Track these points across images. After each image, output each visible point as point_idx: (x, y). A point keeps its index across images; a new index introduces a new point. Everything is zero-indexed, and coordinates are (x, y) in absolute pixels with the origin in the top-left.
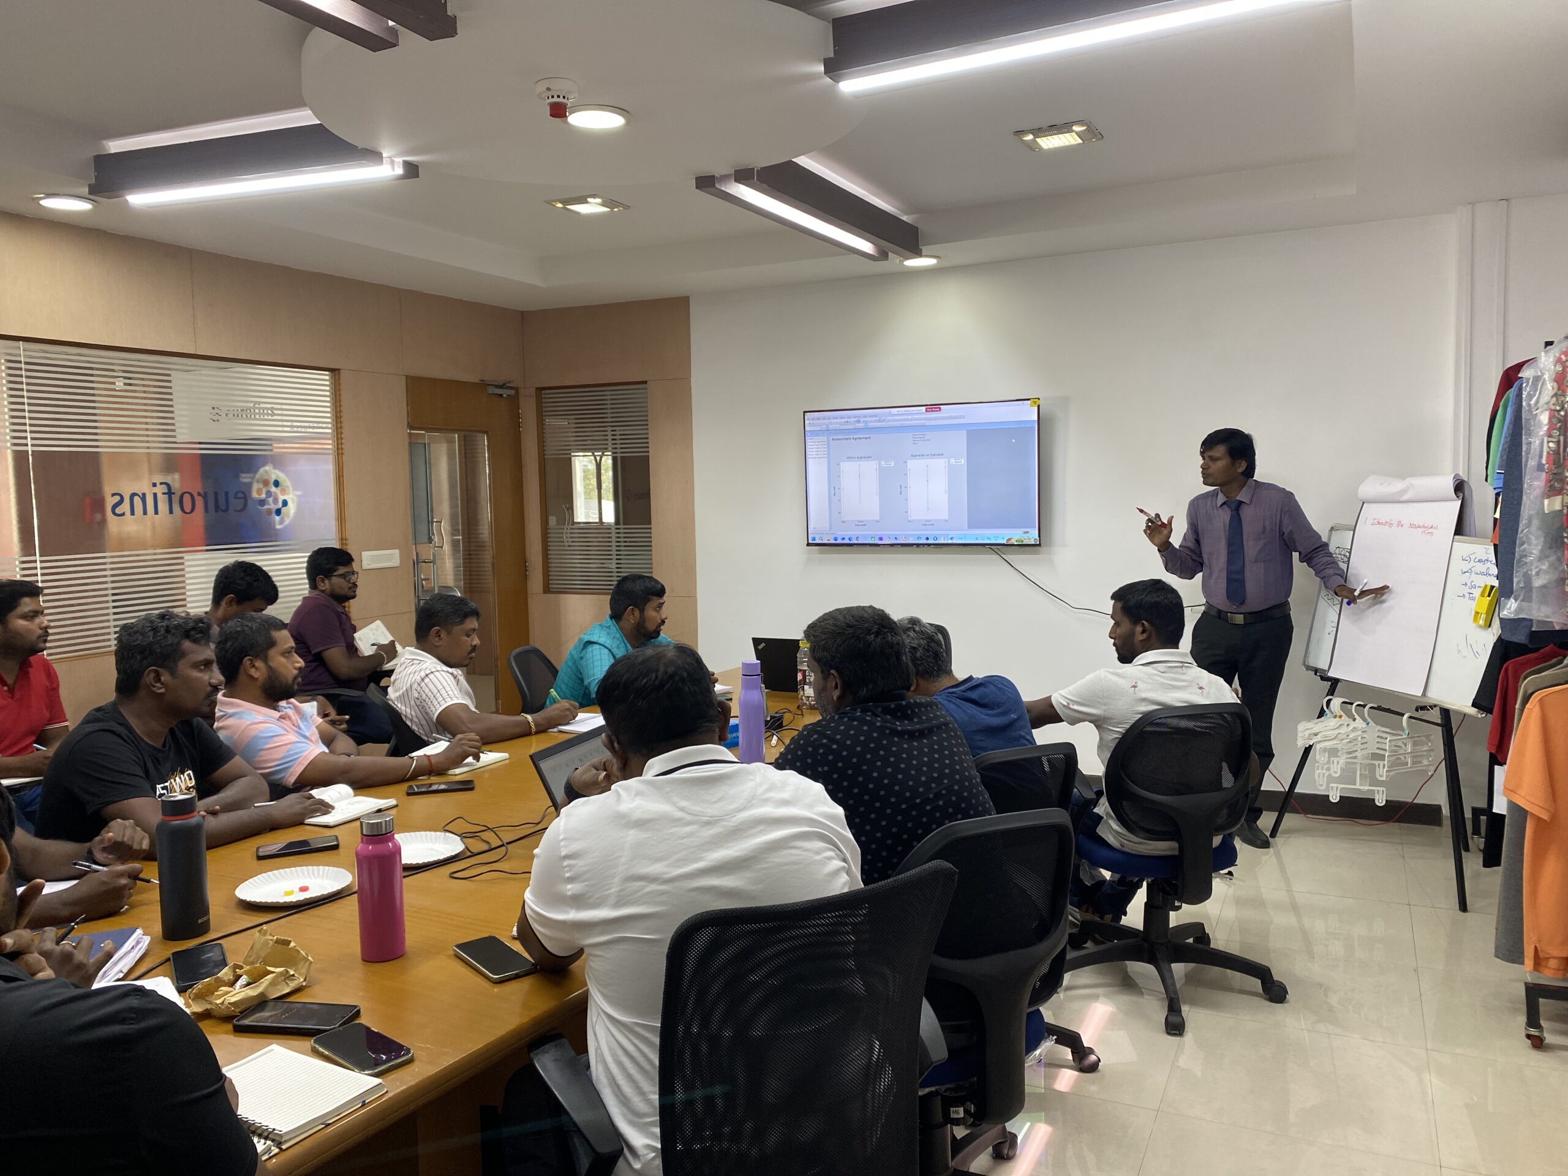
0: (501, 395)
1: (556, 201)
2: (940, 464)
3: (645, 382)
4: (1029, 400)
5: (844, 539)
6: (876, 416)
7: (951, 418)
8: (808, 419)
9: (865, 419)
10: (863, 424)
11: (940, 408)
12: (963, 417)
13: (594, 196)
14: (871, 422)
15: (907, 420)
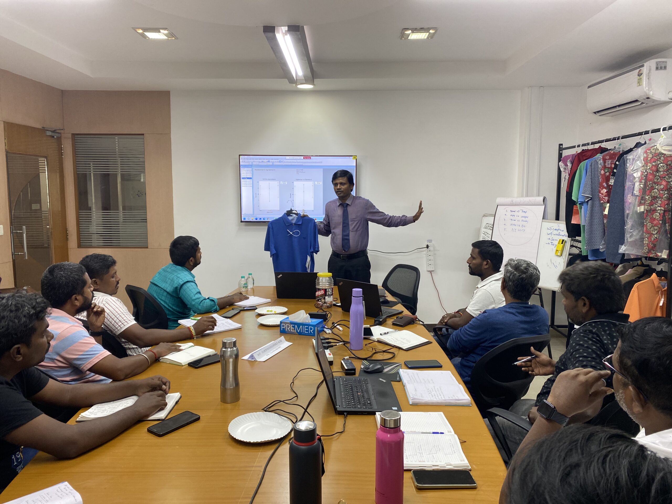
0: (53, 137)
1: (139, 28)
2: (310, 184)
3: (143, 134)
4: (352, 156)
5: (261, 219)
6: (278, 160)
7: (315, 162)
8: (242, 159)
9: (272, 161)
10: (271, 163)
11: (310, 158)
12: (321, 162)
13: (165, 29)
14: (276, 162)
15: (294, 162)
